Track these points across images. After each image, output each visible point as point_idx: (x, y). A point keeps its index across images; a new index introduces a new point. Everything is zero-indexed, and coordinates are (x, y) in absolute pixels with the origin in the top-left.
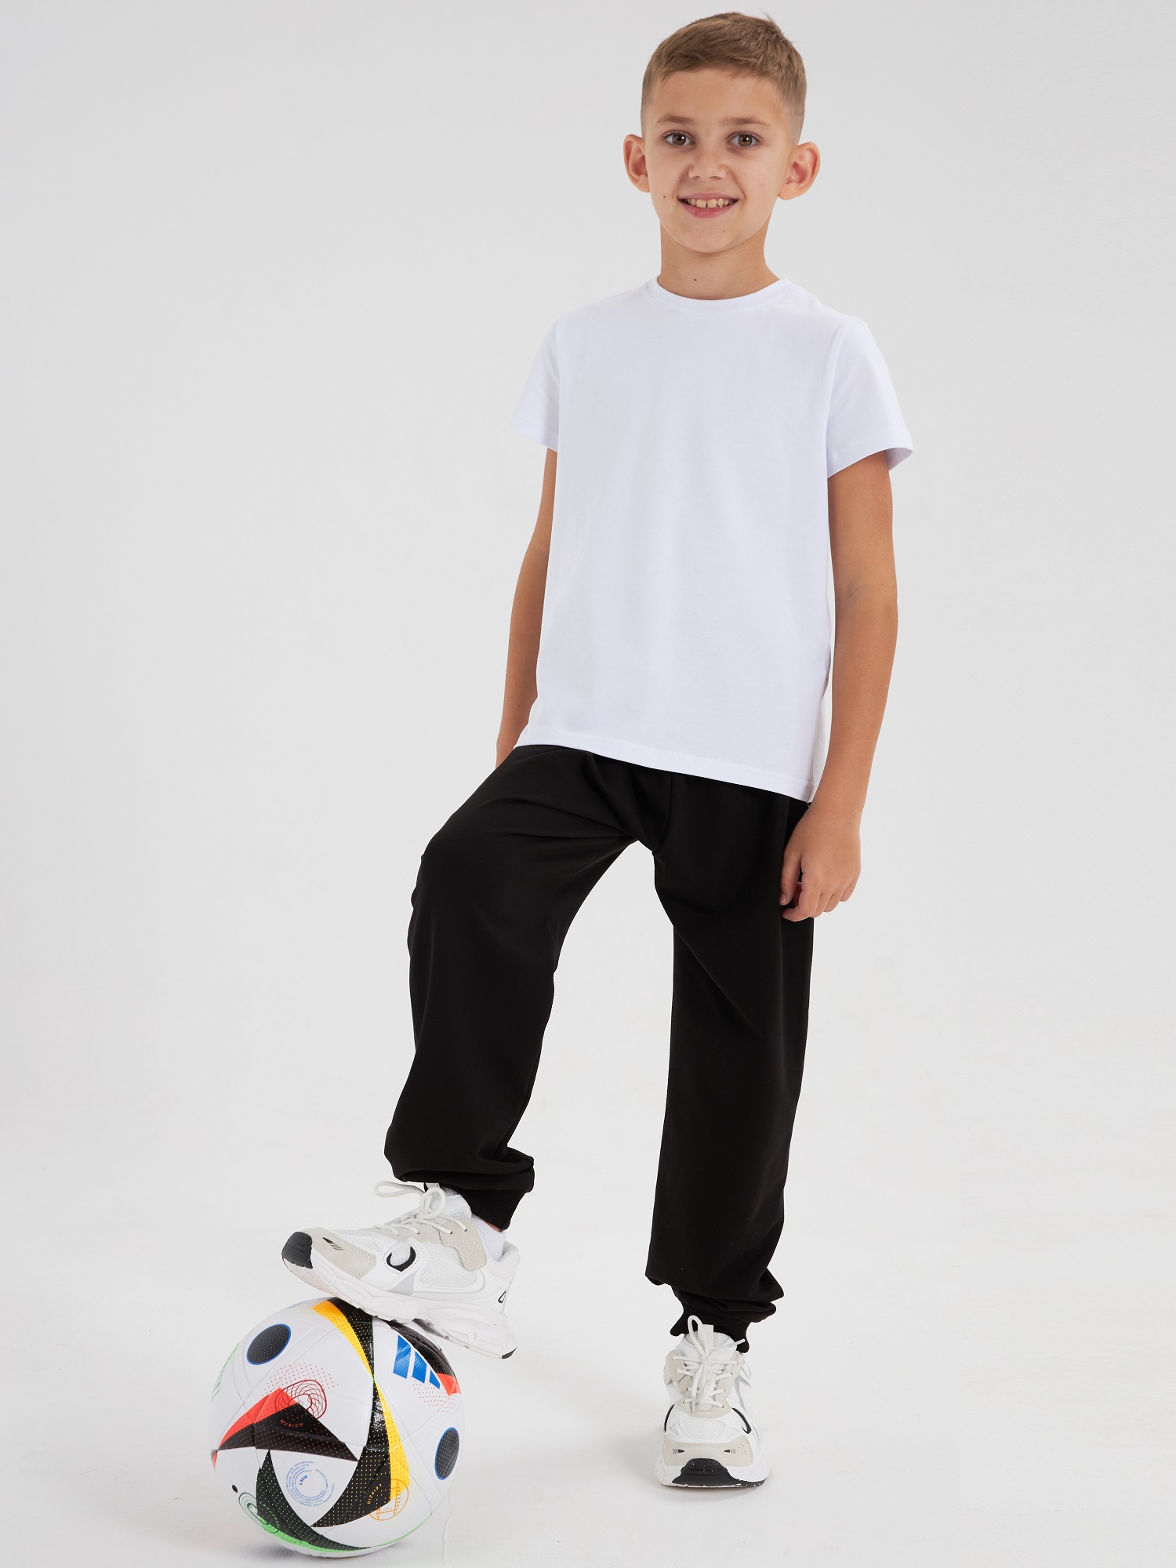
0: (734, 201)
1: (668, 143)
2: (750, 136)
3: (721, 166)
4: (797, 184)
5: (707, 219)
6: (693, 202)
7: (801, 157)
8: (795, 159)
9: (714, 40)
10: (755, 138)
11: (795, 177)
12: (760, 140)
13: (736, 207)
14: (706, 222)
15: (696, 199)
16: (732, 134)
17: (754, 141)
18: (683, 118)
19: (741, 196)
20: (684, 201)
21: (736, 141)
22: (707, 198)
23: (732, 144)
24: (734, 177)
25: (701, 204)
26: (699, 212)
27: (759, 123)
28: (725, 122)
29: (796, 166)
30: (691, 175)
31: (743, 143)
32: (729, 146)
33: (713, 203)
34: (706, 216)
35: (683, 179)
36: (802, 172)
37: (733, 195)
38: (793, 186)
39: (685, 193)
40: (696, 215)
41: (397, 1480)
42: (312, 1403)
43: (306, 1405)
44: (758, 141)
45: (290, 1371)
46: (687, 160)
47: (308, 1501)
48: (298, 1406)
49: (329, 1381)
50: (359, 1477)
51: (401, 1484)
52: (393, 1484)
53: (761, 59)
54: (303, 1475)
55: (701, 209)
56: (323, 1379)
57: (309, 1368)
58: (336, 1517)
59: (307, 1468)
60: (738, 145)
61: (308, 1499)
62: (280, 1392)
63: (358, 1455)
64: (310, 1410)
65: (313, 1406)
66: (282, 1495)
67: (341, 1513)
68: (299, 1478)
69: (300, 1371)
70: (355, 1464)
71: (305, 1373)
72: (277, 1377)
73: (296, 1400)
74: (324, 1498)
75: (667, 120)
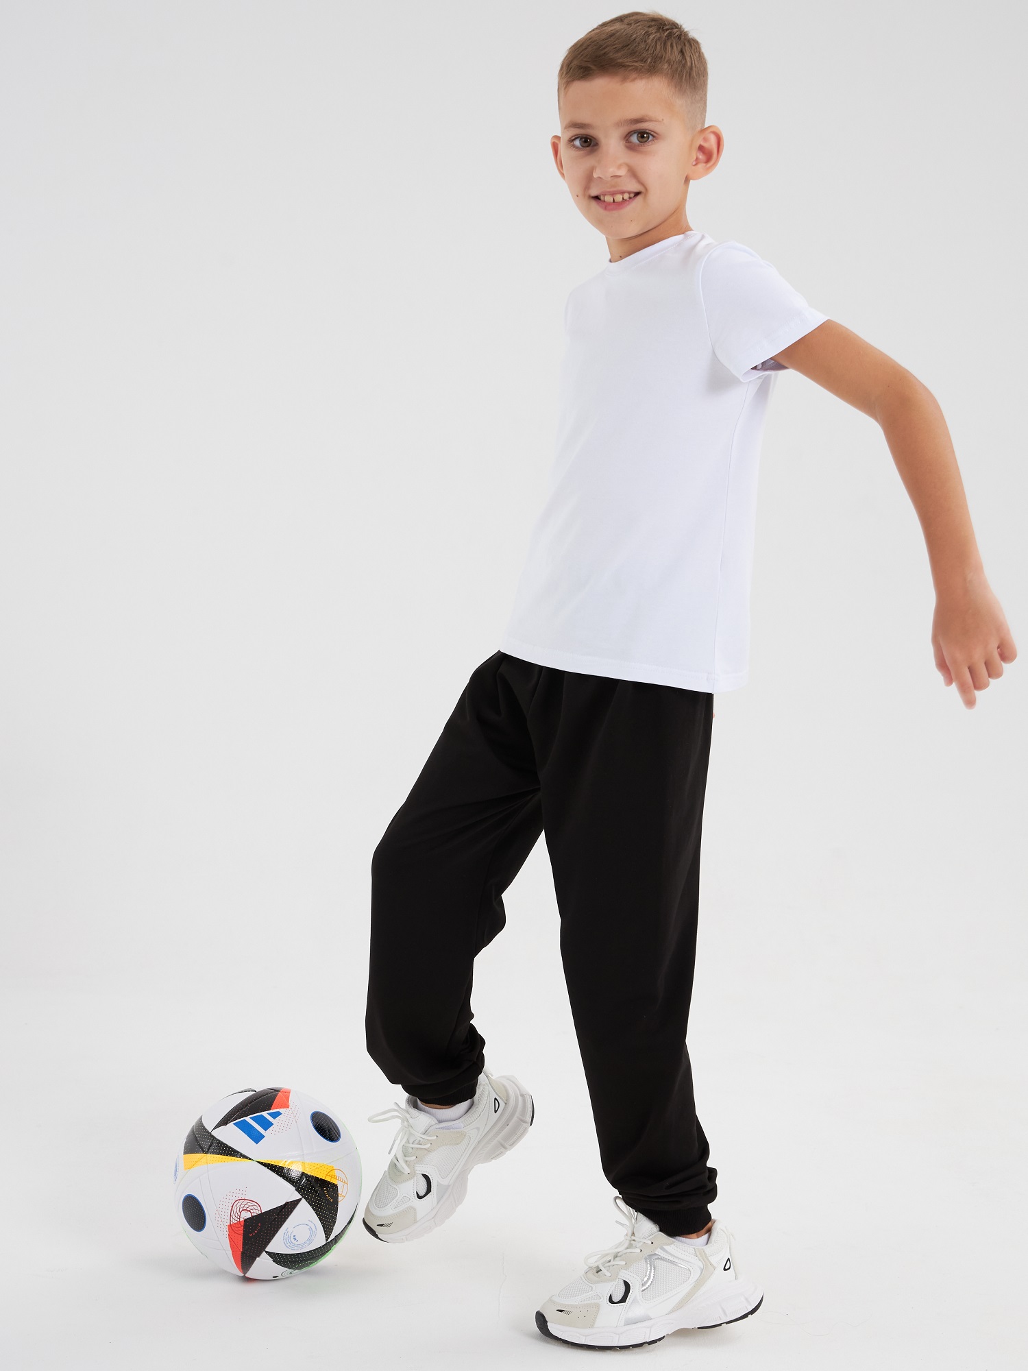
0: (637, 194)
1: (574, 146)
2: (647, 133)
3: (619, 167)
4: (704, 165)
5: (614, 212)
6: (602, 198)
7: (705, 140)
8: (700, 142)
9: (605, 48)
10: (652, 135)
11: (701, 156)
12: (655, 135)
13: (639, 198)
14: (615, 214)
15: (604, 195)
16: (629, 133)
17: (651, 137)
18: (582, 124)
19: (642, 189)
20: (597, 198)
21: (634, 139)
22: (613, 194)
23: (630, 142)
24: (633, 173)
25: (609, 199)
26: (607, 206)
27: (651, 120)
28: (619, 124)
29: (701, 148)
30: (595, 175)
31: (641, 140)
32: (628, 144)
33: (619, 198)
34: (612, 210)
35: (589, 179)
36: (708, 154)
37: (636, 190)
38: (701, 166)
39: (594, 192)
40: (605, 209)
41: (327, 1175)
42: (249, 1211)
43: (249, 1215)
44: (653, 136)
45: (220, 1213)
46: (590, 161)
47: (310, 1240)
48: (246, 1221)
49: (241, 1192)
50: (313, 1201)
51: (331, 1174)
52: (328, 1179)
53: (649, 60)
54: (292, 1237)
55: (609, 204)
56: (237, 1195)
57: (225, 1200)
58: (330, 1225)
59: (289, 1233)
60: (637, 142)
61: (309, 1239)
62: (231, 1226)
63: (297, 1196)
64: (253, 1214)
65: (252, 1211)
66: (297, 1254)
67: (328, 1222)
68: (293, 1240)
69: (224, 1207)
70: (303, 1200)
71: (227, 1204)
72: (220, 1223)
73: (242, 1220)
74: (314, 1229)
75: (570, 127)
